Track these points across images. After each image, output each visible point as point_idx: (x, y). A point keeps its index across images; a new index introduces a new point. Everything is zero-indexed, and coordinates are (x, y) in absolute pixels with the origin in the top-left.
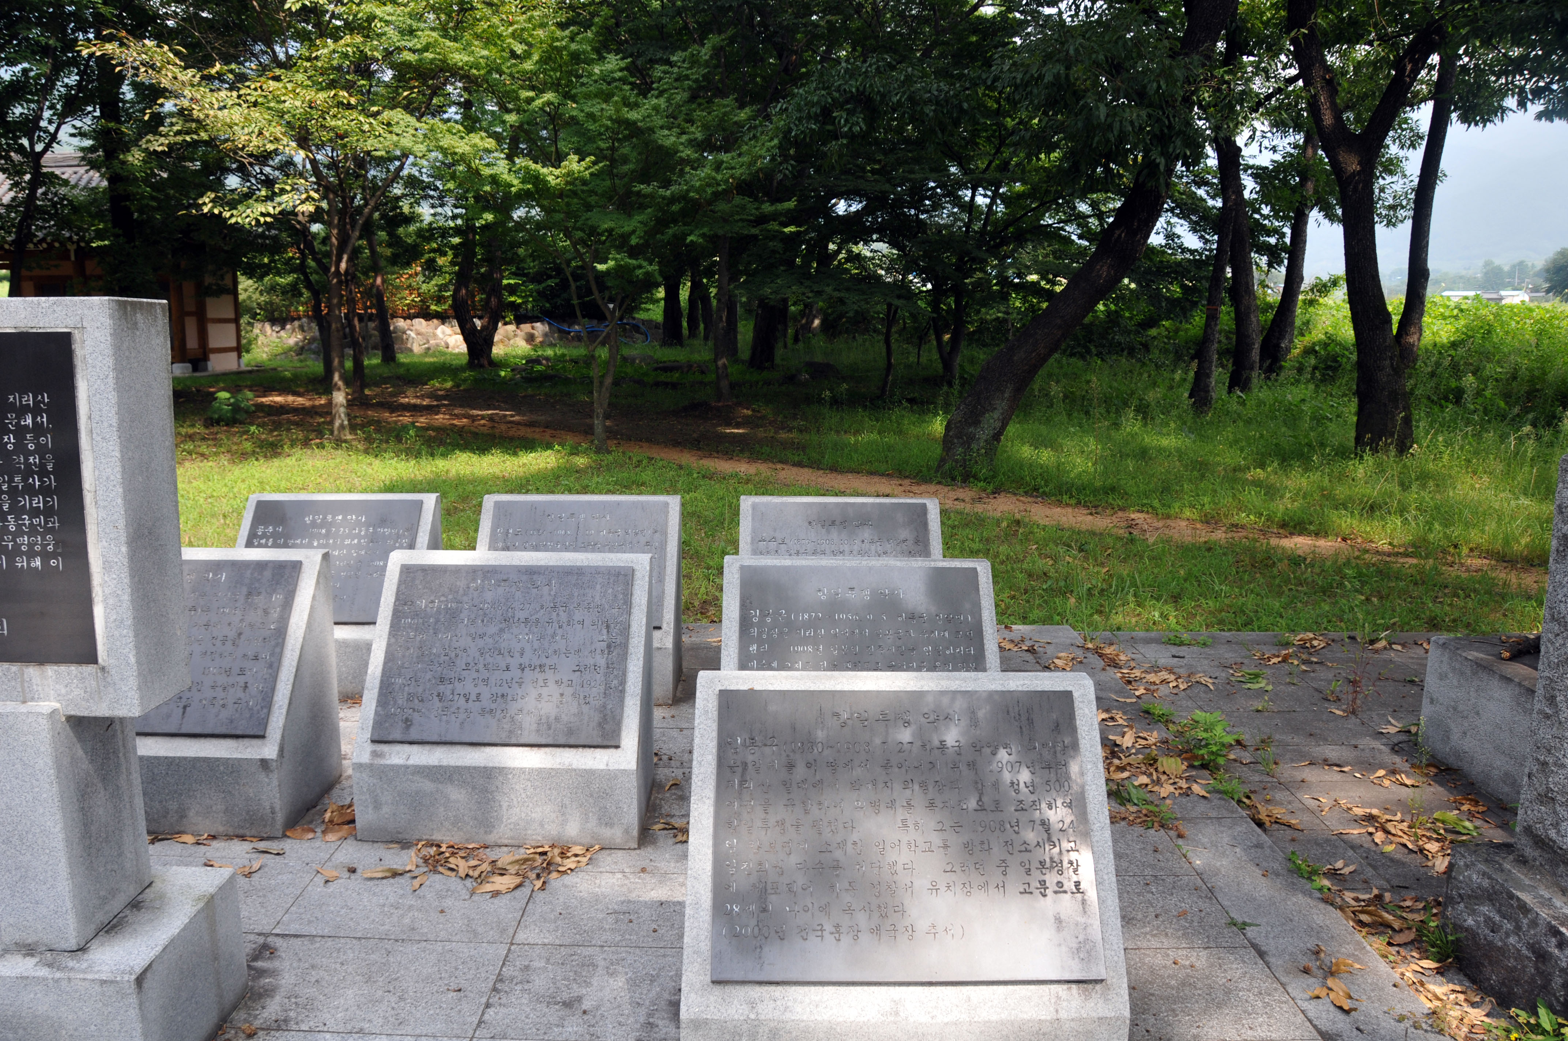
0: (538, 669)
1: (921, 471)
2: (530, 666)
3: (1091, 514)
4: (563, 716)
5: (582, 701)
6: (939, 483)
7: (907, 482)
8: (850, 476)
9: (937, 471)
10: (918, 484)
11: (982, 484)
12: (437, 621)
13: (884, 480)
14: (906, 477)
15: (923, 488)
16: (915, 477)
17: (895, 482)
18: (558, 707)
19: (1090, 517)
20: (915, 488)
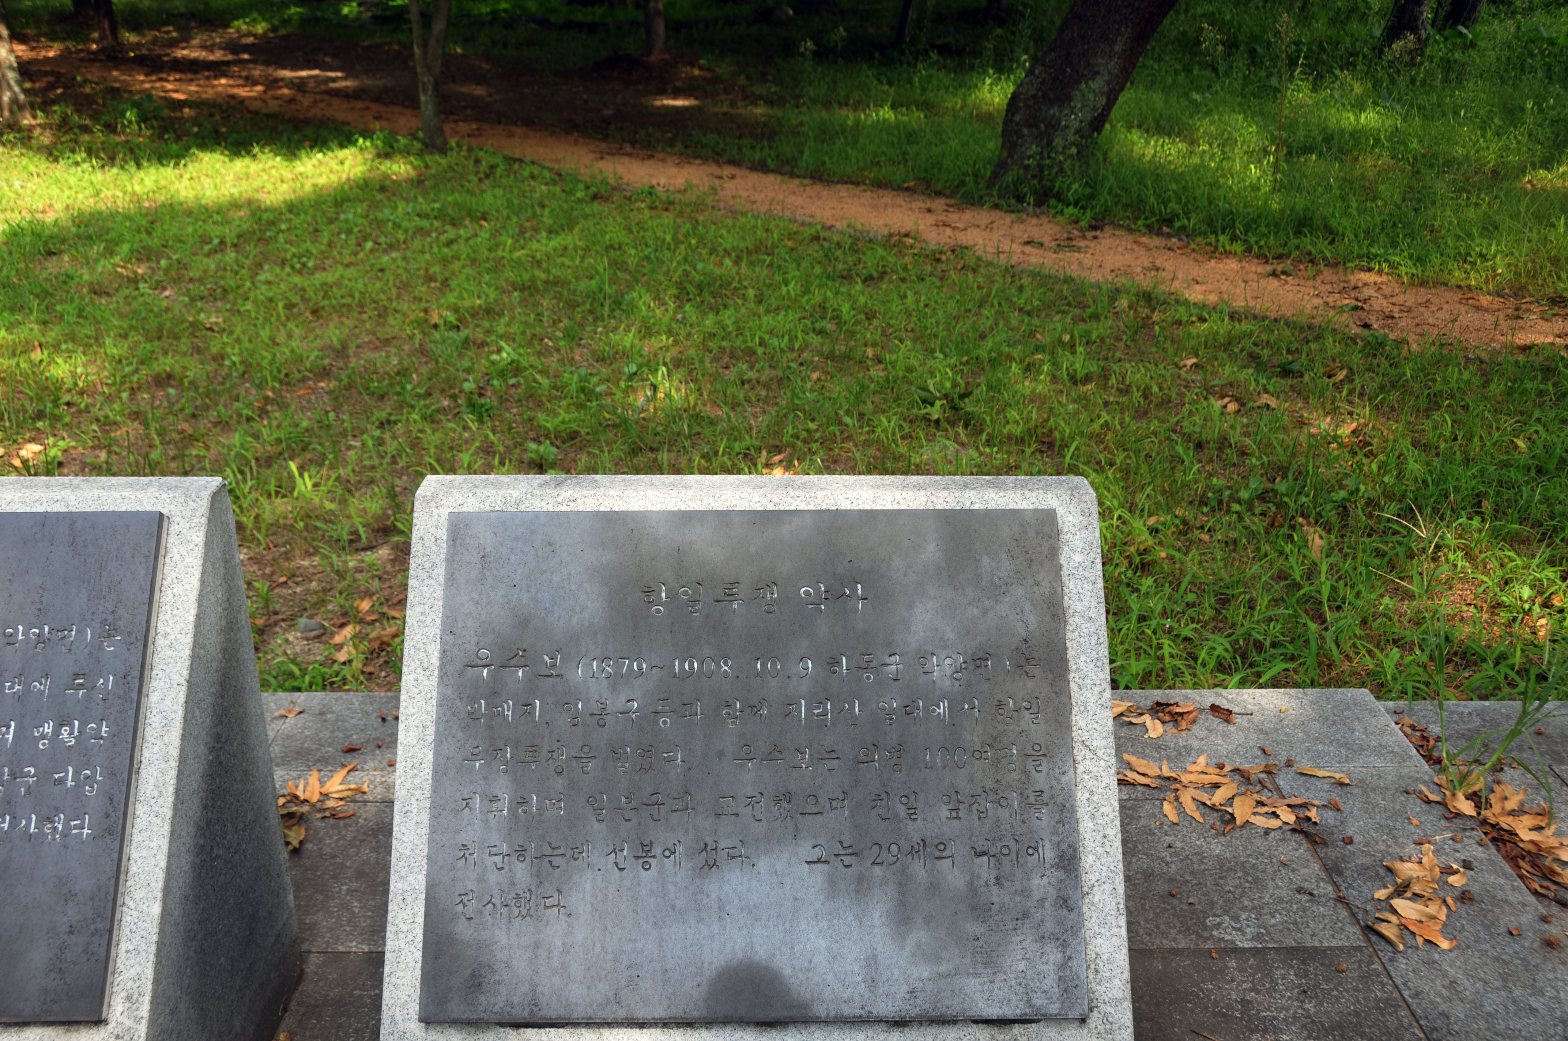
1: (963, 183)
3: (1274, 274)
6: (996, 207)
7: (939, 204)
8: (843, 190)
9: (991, 183)
10: (960, 209)
11: (1070, 210)
13: (900, 201)
14: (939, 194)
15: (969, 216)
16: (952, 195)
17: (920, 203)
19: (1274, 283)
20: (953, 217)
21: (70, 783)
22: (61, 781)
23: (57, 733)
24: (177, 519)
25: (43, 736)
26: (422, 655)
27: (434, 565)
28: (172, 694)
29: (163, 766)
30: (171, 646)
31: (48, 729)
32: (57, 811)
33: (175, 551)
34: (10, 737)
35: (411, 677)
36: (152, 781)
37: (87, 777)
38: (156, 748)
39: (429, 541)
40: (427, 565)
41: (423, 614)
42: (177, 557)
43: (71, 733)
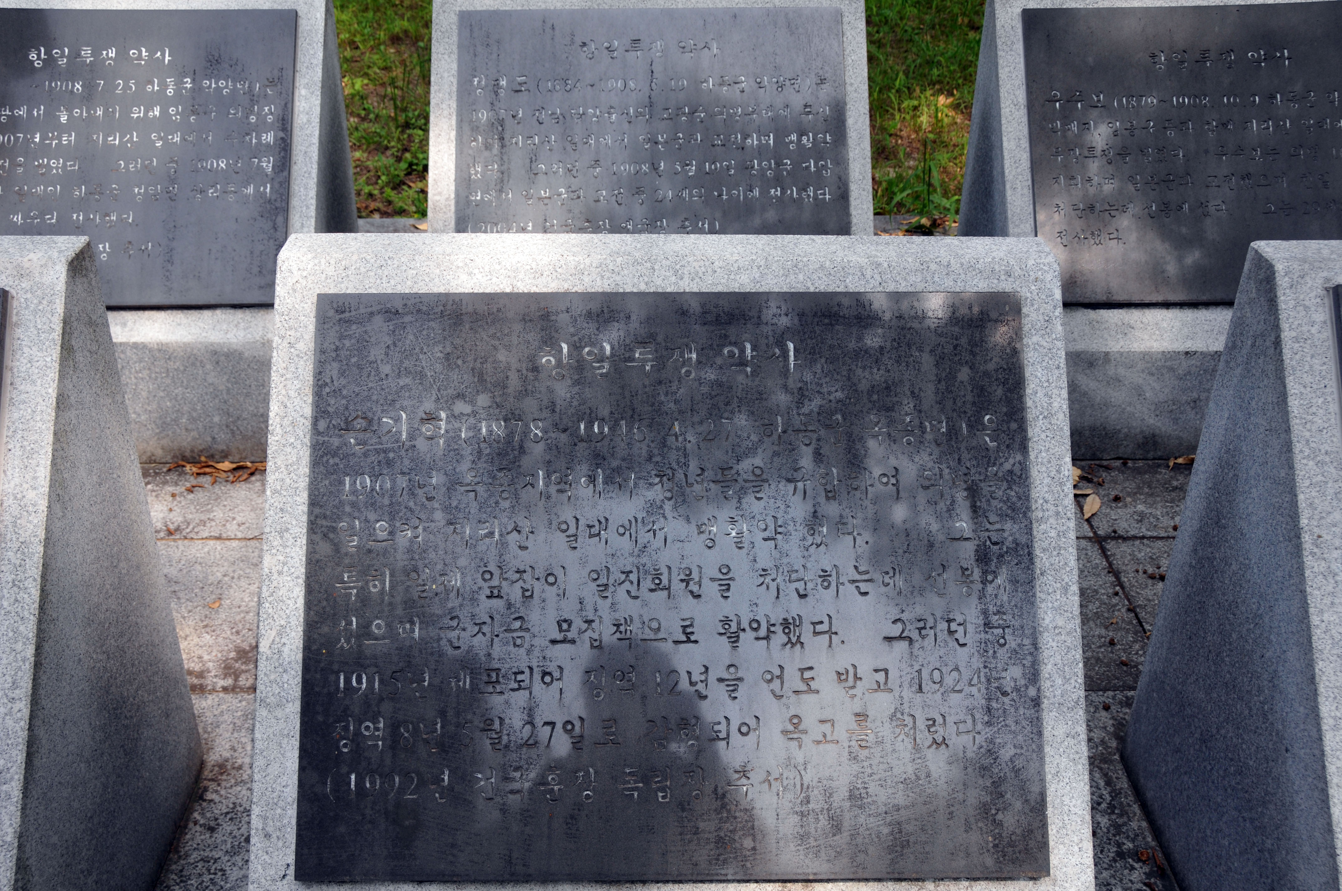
0: (779, 638)
2: (755, 625)
4: (873, 788)
5: (924, 738)
12: (453, 483)
18: (854, 758)
21: (813, 169)
22: (808, 168)
23: (799, 140)
24: (847, 14)
25: (792, 142)
26: (1012, 97)
27: (1013, 43)
28: (861, 120)
29: (863, 161)
30: (856, 91)
31: (794, 137)
32: (808, 185)
33: (848, 34)
34: (771, 142)
35: (1008, 110)
36: (857, 170)
37: (823, 166)
38: (857, 152)
39: (1008, 28)
40: (1009, 43)
41: (1010, 72)
42: (850, 37)
43: (808, 140)
